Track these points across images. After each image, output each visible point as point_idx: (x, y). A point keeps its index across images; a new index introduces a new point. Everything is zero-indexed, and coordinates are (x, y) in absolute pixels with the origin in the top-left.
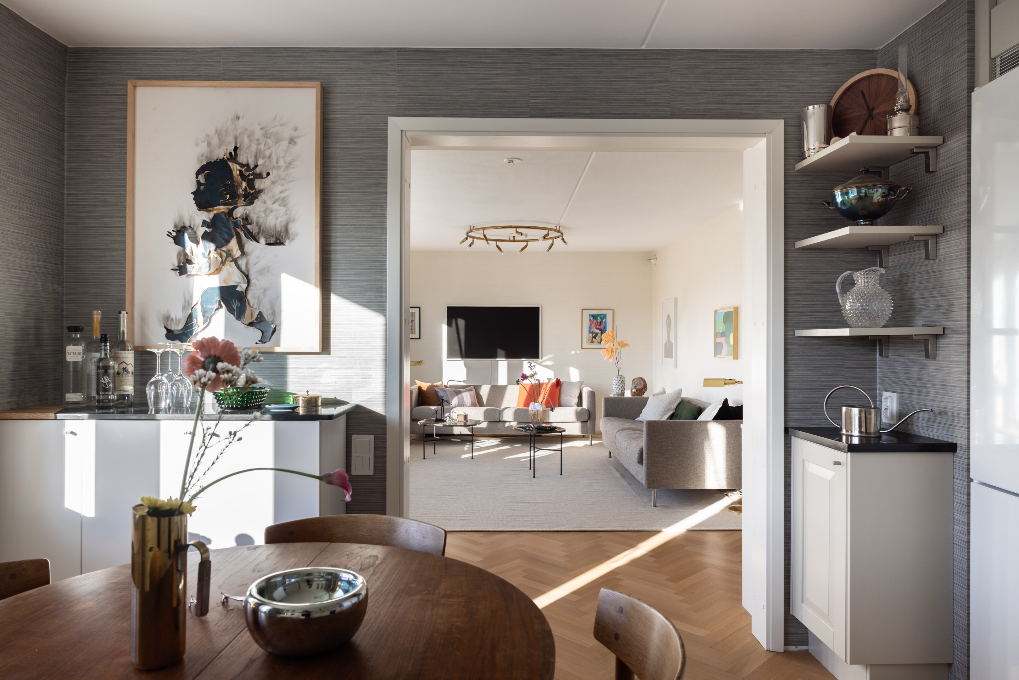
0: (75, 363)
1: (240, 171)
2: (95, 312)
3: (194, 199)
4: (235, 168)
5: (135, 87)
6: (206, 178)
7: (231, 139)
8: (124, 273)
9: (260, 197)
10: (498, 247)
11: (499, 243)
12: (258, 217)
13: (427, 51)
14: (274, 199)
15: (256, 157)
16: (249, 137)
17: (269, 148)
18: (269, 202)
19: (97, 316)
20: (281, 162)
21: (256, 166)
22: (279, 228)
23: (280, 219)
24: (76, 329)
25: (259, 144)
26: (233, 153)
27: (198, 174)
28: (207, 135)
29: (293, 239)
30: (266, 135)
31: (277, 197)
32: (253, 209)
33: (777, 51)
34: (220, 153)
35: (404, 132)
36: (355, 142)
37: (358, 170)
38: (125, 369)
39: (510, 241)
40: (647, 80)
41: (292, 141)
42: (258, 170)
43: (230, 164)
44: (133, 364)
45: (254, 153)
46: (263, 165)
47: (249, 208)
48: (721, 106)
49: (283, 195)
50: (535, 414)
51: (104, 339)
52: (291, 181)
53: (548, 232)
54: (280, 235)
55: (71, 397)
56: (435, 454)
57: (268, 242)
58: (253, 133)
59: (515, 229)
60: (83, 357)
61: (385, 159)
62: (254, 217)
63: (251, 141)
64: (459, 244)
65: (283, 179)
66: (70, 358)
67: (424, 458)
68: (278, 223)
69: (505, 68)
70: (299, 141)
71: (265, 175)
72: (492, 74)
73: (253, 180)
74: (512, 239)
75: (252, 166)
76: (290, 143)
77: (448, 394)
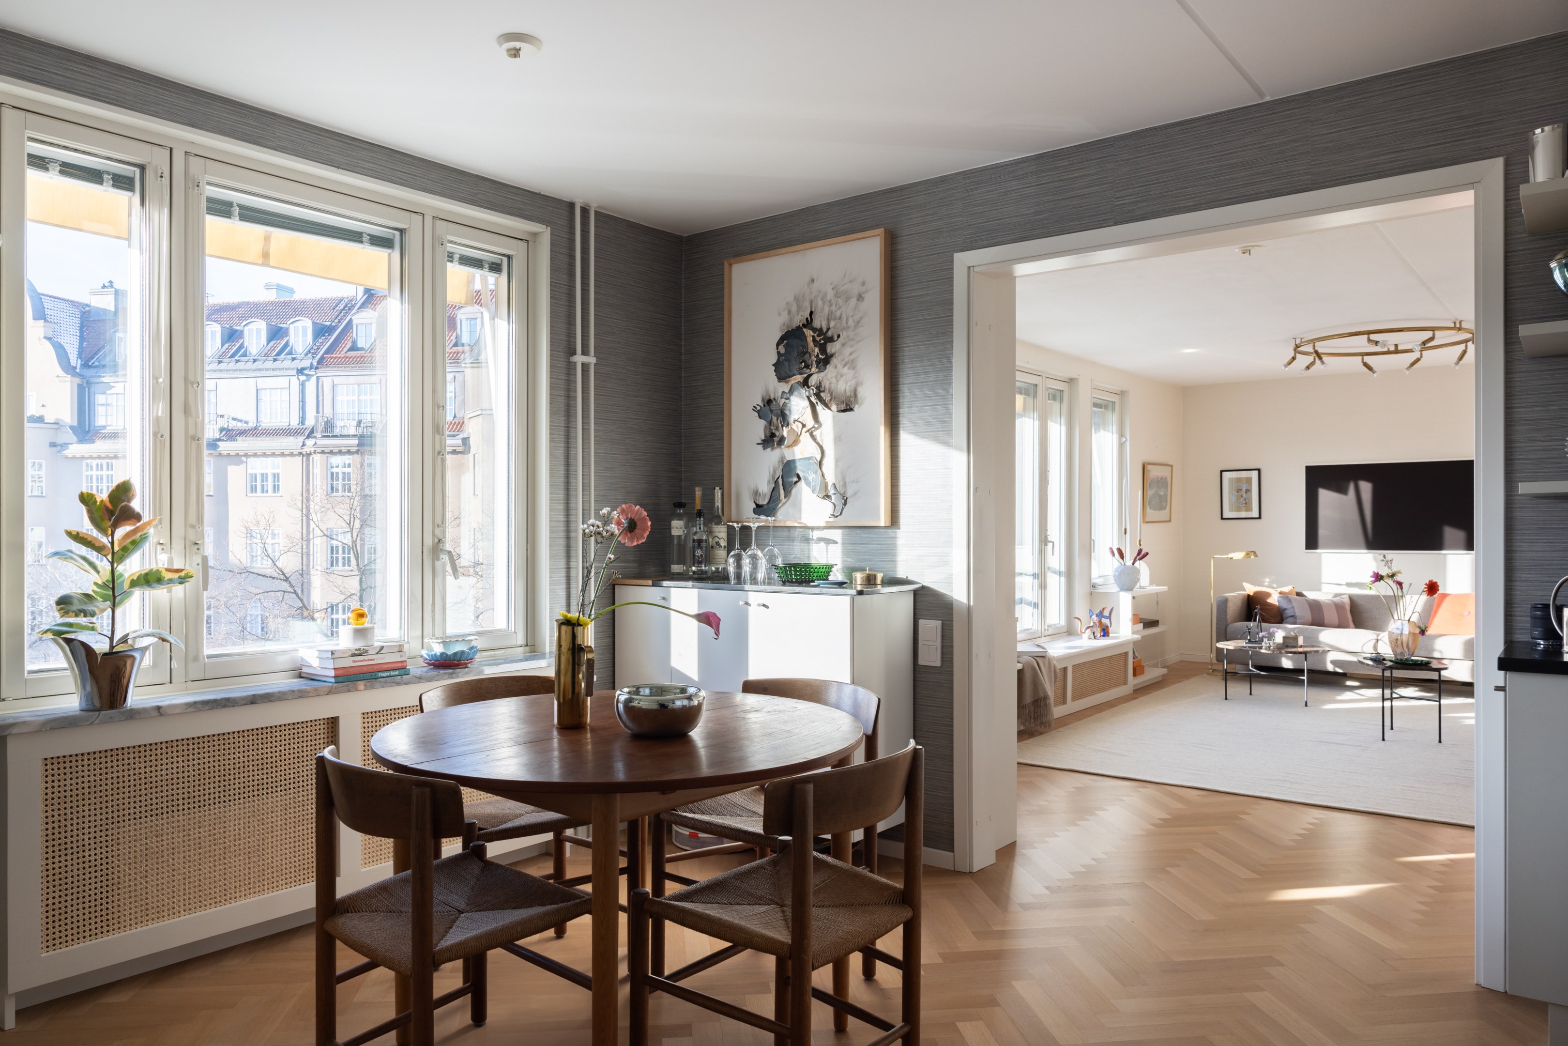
0: (679, 536)
1: (813, 337)
2: (697, 489)
3: (775, 371)
4: (809, 333)
5: (731, 265)
6: (786, 346)
7: (807, 304)
8: (721, 449)
9: (831, 362)
10: (1366, 365)
11: (1367, 359)
12: (830, 383)
13: (995, 168)
14: (844, 363)
15: (828, 320)
16: (822, 299)
17: (840, 308)
18: (840, 366)
19: (698, 492)
20: (851, 323)
21: (828, 329)
22: (848, 394)
23: (849, 384)
24: (680, 505)
25: (831, 305)
26: (809, 319)
27: (778, 345)
28: (788, 303)
29: (861, 404)
30: (837, 295)
31: (847, 360)
32: (826, 375)
33: (1493, 51)
34: (798, 320)
35: (972, 268)
36: (921, 289)
37: (924, 320)
38: (718, 543)
39: (1389, 352)
40: (1275, 142)
41: (860, 298)
42: (830, 334)
43: (805, 330)
44: (726, 539)
45: (826, 316)
46: (835, 327)
47: (822, 374)
48: (1393, 155)
49: (852, 357)
50: (1397, 639)
51: (699, 514)
52: (859, 341)
53: (1434, 335)
54: (849, 400)
55: (676, 568)
56: (1251, 694)
57: (839, 409)
58: (825, 295)
59: (1366, 336)
60: (684, 531)
61: (951, 302)
62: (826, 384)
63: (824, 303)
64: (1283, 368)
65: (852, 340)
66: (675, 532)
67: (1226, 699)
68: (848, 388)
69: (1084, 168)
70: (867, 297)
71: (836, 338)
72: (1068, 179)
73: (825, 344)
74: (1392, 348)
75: (825, 330)
76: (858, 300)
77: (1294, 604)
